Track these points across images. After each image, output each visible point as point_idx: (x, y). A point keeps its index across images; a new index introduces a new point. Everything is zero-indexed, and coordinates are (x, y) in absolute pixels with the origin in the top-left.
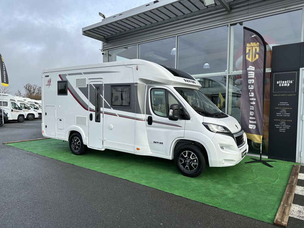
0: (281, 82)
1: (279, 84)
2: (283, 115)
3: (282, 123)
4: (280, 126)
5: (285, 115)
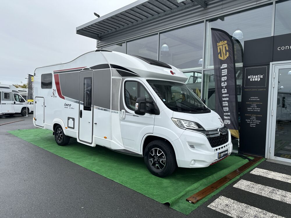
0: (252, 77)
1: (250, 78)
3: (253, 118)
4: (251, 121)
5: (256, 110)
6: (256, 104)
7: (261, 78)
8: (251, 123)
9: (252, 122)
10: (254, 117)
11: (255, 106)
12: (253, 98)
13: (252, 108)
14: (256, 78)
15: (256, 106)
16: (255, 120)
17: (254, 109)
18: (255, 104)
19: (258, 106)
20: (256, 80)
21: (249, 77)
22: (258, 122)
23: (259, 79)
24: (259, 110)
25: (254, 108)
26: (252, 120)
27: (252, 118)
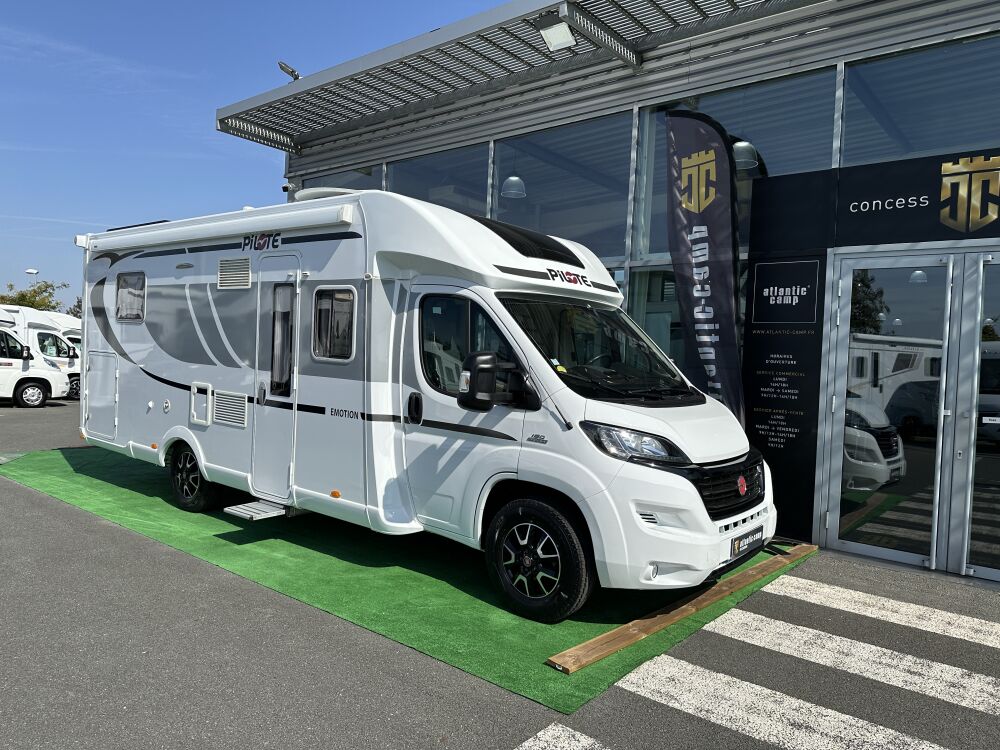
0: (774, 291)
1: (769, 296)
2: (778, 394)
3: (776, 420)
4: (770, 430)
5: (785, 394)
6: (785, 376)
7: (800, 297)
8: (772, 437)
9: (776, 431)
10: (779, 417)
11: (783, 382)
12: (776, 358)
13: (776, 388)
14: (786, 296)
15: (785, 382)
16: (783, 426)
17: (781, 393)
18: (782, 376)
19: (792, 383)
20: (787, 301)
21: (766, 292)
22: (792, 432)
23: (796, 300)
24: (793, 394)
25: (781, 388)
26: (774, 425)
27: (774, 420)
